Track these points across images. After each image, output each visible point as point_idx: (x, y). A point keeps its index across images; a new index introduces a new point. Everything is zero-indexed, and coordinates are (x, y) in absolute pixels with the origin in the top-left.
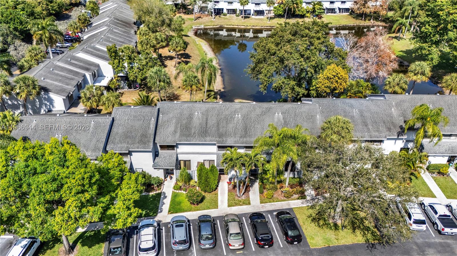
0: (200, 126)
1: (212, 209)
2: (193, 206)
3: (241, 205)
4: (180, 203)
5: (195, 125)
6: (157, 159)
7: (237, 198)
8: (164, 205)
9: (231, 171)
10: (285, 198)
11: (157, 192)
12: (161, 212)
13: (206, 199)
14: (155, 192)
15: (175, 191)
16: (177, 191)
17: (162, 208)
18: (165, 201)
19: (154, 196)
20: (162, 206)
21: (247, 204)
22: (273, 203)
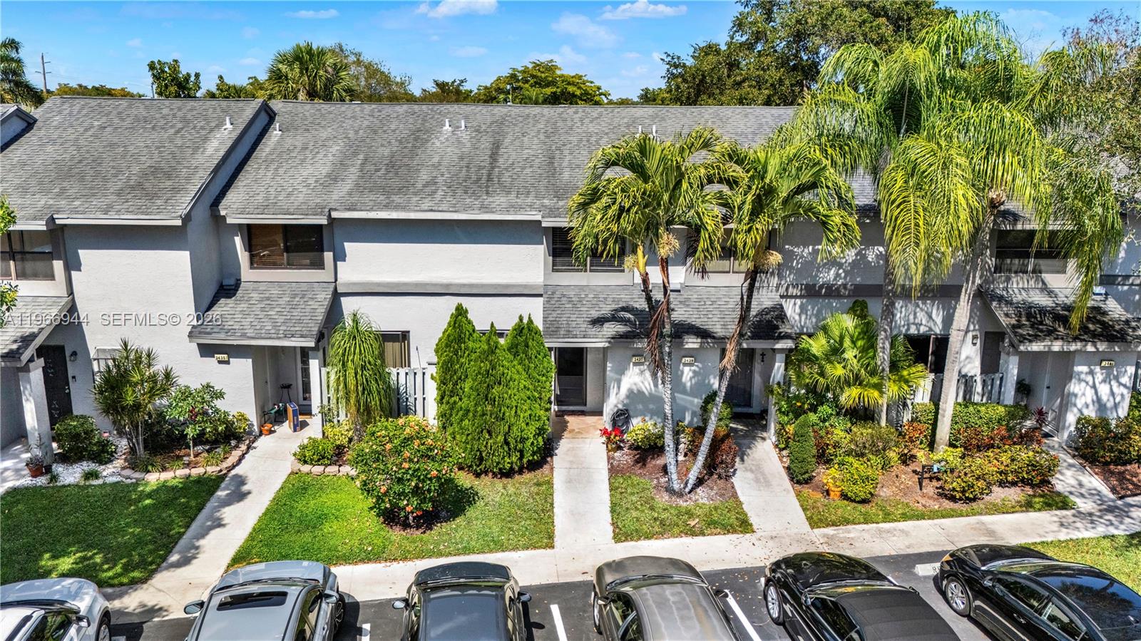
0: (463, 163)
1: (515, 548)
2: (396, 534)
3: (692, 533)
4: (322, 518)
5: (436, 160)
6: (224, 307)
7: (663, 499)
8: (215, 533)
9: (621, 371)
10: (948, 504)
11: (195, 472)
12: (185, 561)
13: (480, 503)
14: (182, 472)
15: (306, 468)
16: (318, 469)
17: (201, 542)
18: (228, 513)
19: (174, 488)
20: (203, 535)
21: (728, 529)
22: (881, 525)
